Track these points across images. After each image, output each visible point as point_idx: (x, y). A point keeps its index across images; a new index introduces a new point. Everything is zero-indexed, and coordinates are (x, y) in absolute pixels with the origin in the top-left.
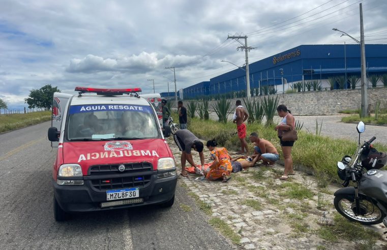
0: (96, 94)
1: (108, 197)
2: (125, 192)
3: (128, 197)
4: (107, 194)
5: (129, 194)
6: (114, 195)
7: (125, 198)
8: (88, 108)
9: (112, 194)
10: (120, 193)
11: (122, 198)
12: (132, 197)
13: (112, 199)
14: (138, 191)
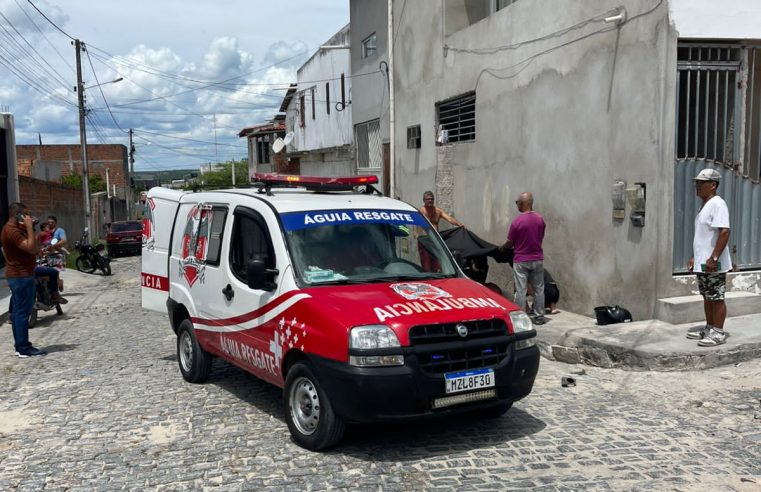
0: (304, 190)
1: (449, 386)
2: (473, 377)
3: (478, 386)
4: (447, 380)
5: (479, 380)
6: (458, 383)
7: (474, 388)
8: (318, 218)
9: (454, 379)
10: (467, 378)
11: (469, 388)
12: (485, 386)
13: (454, 391)
14: (493, 374)
